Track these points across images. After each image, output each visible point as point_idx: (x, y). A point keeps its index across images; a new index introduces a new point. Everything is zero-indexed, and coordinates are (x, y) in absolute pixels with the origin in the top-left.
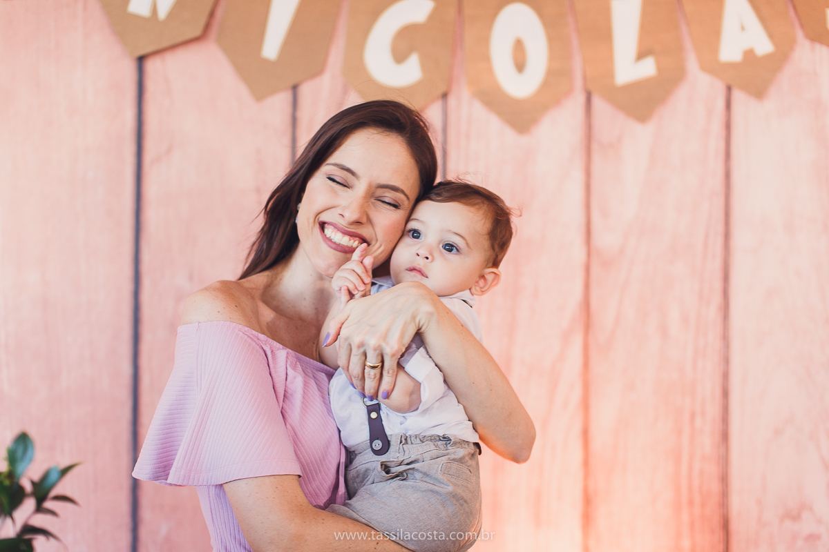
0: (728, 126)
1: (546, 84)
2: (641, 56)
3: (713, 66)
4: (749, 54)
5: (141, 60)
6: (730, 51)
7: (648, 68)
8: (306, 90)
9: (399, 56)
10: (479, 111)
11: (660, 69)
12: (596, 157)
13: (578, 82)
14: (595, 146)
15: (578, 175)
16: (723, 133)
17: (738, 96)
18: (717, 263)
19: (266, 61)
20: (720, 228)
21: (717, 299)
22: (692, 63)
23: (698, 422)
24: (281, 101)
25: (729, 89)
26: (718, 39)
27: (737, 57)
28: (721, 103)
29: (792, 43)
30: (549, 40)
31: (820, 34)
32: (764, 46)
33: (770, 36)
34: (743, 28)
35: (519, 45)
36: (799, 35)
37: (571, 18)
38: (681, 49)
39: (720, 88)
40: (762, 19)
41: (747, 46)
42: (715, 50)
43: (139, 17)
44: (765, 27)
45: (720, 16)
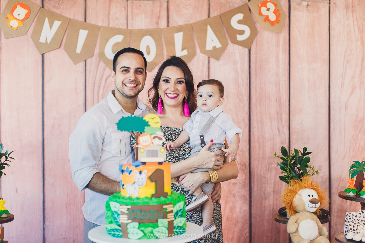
0: (209, 68)
1: (156, 58)
2: (183, 50)
3: (204, 51)
4: (214, 48)
5: (43, 55)
6: (209, 47)
7: (185, 53)
8: (88, 61)
9: (114, 52)
11: (188, 53)
16: (207, 70)
17: (211, 59)
19: (77, 54)
22: (198, 51)
24: (82, 64)
25: (209, 57)
26: (205, 44)
27: (211, 48)
28: (207, 62)
29: (227, 44)
30: (157, 45)
31: (235, 42)
32: (219, 45)
33: (221, 43)
34: (212, 41)
35: (148, 47)
36: (229, 42)
37: (163, 39)
38: (195, 47)
39: (206, 57)
40: (218, 38)
41: (214, 45)
42: (205, 47)
43: (42, 43)
44: (219, 40)
45: (206, 37)
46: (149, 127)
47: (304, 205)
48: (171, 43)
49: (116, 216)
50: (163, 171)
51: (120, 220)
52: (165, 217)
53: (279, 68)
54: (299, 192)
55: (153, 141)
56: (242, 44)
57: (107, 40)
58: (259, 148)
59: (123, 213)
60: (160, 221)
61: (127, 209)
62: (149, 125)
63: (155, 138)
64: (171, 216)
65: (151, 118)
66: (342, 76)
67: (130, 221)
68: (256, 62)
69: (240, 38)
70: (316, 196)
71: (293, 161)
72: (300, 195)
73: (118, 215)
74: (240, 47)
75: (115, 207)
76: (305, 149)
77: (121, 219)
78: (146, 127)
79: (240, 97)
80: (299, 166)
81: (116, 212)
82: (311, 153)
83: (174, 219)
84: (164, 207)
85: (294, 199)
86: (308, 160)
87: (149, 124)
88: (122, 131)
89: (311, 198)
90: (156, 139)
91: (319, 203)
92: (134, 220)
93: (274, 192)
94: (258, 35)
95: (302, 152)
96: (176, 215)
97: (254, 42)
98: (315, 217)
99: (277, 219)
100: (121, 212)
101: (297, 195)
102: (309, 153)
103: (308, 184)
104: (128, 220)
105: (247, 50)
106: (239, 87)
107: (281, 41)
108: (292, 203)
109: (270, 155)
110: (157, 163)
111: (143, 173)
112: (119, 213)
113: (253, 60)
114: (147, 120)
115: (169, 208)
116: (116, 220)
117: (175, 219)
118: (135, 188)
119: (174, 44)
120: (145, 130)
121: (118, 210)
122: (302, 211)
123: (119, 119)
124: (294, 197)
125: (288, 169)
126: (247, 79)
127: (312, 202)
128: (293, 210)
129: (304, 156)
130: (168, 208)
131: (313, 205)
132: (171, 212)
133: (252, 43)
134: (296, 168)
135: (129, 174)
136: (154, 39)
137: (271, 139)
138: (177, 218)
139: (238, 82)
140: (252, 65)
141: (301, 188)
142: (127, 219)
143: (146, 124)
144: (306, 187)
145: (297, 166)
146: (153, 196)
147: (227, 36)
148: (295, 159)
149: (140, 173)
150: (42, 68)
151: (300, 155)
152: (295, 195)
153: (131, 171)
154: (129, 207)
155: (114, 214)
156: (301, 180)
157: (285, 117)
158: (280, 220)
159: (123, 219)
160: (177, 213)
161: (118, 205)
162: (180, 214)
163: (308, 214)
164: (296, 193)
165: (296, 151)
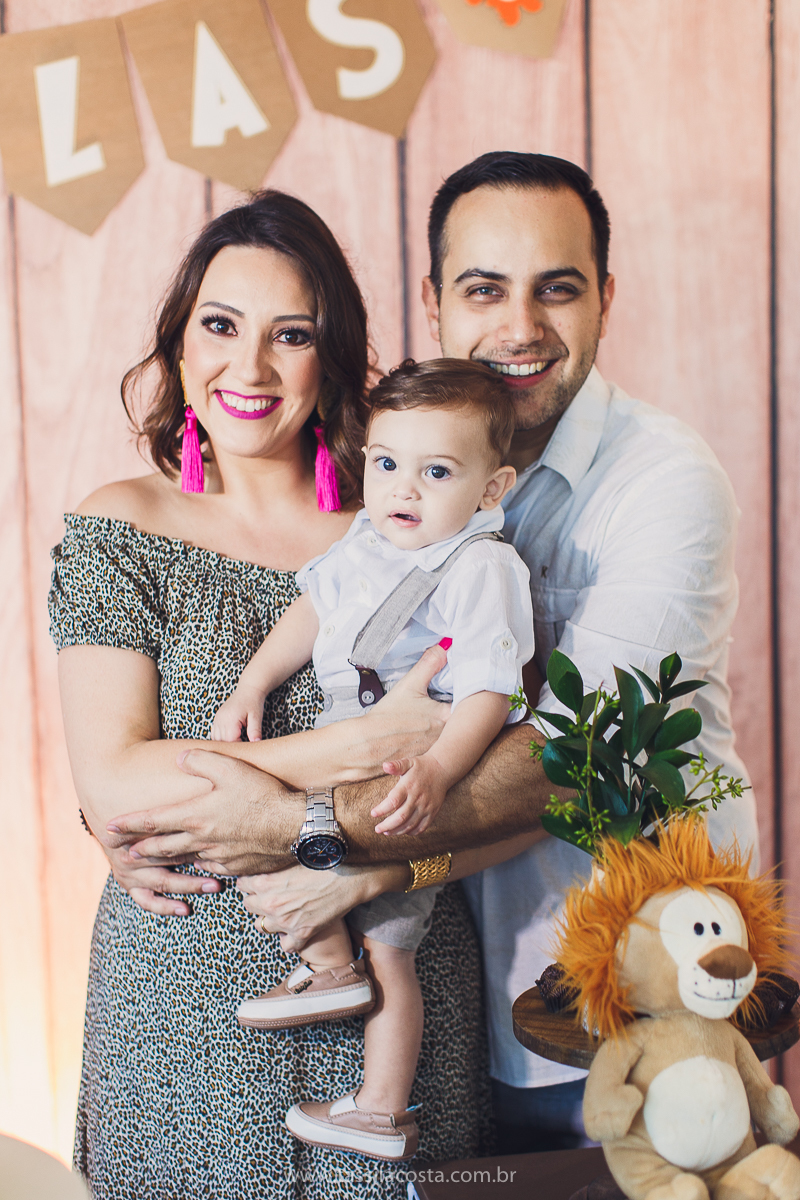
2: (81, 144)
3: (181, 151)
4: (233, 134)
6: (207, 132)
7: (92, 160)
11: (108, 160)
12: (25, 282)
14: (24, 269)
17: (222, 191)
22: (155, 150)
25: (209, 184)
26: (191, 116)
27: (217, 139)
28: (199, 202)
29: (294, 118)
31: (330, 103)
32: (253, 123)
33: (264, 109)
34: (222, 100)
36: (305, 104)
38: (137, 129)
39: (196, 181)
40: (249, 85)
41: (230, 124)
42: (186, 131)
44: (255, 97)
45: (192, 85)
47: (673, 982)
48: (22, 115)
54: (646, 913)
56: (363, 114)
69: (354, 85)
70: (735, 929)
71: (613, 729)
72: (653, 928)
74: (358, 131)
76: (672, 665)
80: (642, 759)
85: (620, 946)
86: (689, 726)
89: (708, 943)
91: (754, 969)
94: (442, 72)
97: (424, 105)
101: (634, 928)
102: (694, 685)
103: (694, 863)
105: (387, 145)
107: (550, 101)
108: (605, 971)
113: (416, 189)
119: (33, 119)
122: (660, 1009)
124: (615, 941)
125: (584, 779)
127: (717, 967)
128: (614, 1008)
131: (723, 986)
133: (411, 108)
134: (626, 766)
140: (412, 215)
141: (657, 884)
144: (681, 882)
145: (632, 756)
147: (293, 74)
148: (621, 716)
151: (648, 698)
152: (623, 926)
156: (654, 839)
164: (630, 914)
165: (624, 680)
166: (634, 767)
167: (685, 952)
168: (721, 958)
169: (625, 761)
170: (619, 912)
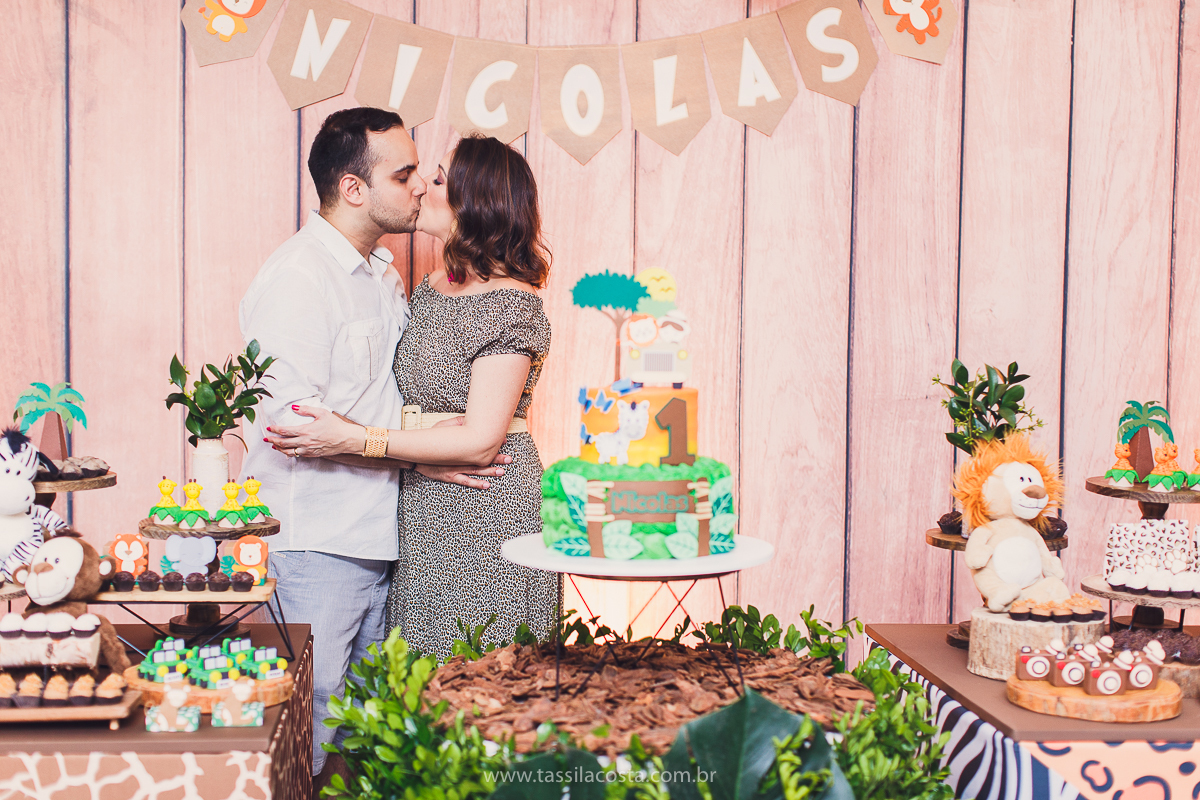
0: (745, 156)
1: (602, 125)
2: (675, 104)
3: (732, 110)
4: (761, 100)
5: (299, 111)
6: (747, 98)
7: (682, 112)
8: (421, 131)
9: (491, 107)
10: (552, 145)
11: (689, 113)
12: (640, 179)
13: (627, 124)
14: (640, 172)
15: (628, 194)
16: (741, 161)
17: (751, 131)
18: (736, 260)
20: (738, 234)
21: (735, 287)
22: (716, 108)
23: (719, 380)
25: (746, 127)
26: (737, 89)
27: (752, 103)
28: (739, 138)
29: (795, 93)
30: (605, 92)
31: (817, 86)
32: (772, 94)
33: (778, 86)
34: (756, 81)
35: (582, 95)
36: (801, 85)
37: (622, 75)
38: (707, 97)
39: (738, 127)
40: (771, 73)
41: (759, 94)
42: (735, 98)
43: (299, 79)
44: (774, 80)
45: (739, 73)
46: (648, 298)
48: (644, 87)
49: (575, 506)
50: (685, 402)
51: (585, 515)
52: (692, 510)
53: (934, 158)
54: (997, 471)
55: (662, 331)
56: (834, 91)
57: (474, 74)
58: (875, 375)
59: (592, 499)
60: (680, 517)
61: (604, 490)
62: (649, 295)
63: (665, 324)
64: (704, 509)
65: (653, 278)
66: (1104, 183)
67: (611, 517)
68: (872, 140)
69: (830, 75)
70: (1038, 481)
71: (981, 398)
72: (1000, 478)
73: (582, 503)
74: (831, 101)
75: (574, 486)
76: (1013, 367)
77: (587, 512)
78: (641, 300)
79: (827, 237)
80: (995, 408)
81: (576, 499)
82: (1028, 377)
83: (710, 516)
84: (690, 486)
85: (985, 486)
86: (1019, 394)
87: (648, 291)
88: (582, 306)
89: (1026, 485)
90: (669, 328)
91: (1047, 497)
92: (619, 516)
93: (911, 491)
94: (880, 69)
95: (1006, 376)
96: (715, 507)
97: (869, 86)
98: (1034, 533)
99: (939, 540)
100: (590, 497)
101: (990, 478)
102: (1024, 377)
103: (1021, 452)
104: (606, 514)
105: (849, 110)
106: (823, 207)
107: (942, 86)
108: (979, 496)
109: (904, 394)
110: (671, 385)
111: (638, 406)
112: (584, 499)
113: (862, 135)
114: (643, 285)
115: (701, 490)
116: (575, 517)
117: (714, 515)
118: (619, 443)
119: (651, 89)
120: (638, 306)
121: (582, 493)
122: (1002, 516)
123: (579, 280)
124: (983, 483)
125: (967, 415)
126: (848, 189)
127: (1029, 494)
128: (983, 513)
129: (1010, 383)
130: (697, 490)
131: (1033, 501)
132: (705, 499)
133: (862, 89)
134: (988, 412)
135: (606, 409)
136: (598, 73)
137: (906, 351)
138: (717, 513)
139: (823, 195)
140: (860, 148)
141: (1001, 461)
142: (603, 512)
143: (642, 292)
144: (1014, 459)
145: (991, 408)
146: (663, 461)
147: (796, 67)
148: (986, 390)
149: (633, 406)
150: (296, 147)
151: (1001, 382)
152: (986, 478)
153: (609, 404)
154: (610, 485)
155: (569, 502)
156: (1003, 442)
157: (947, 291)
158: (945, 542)
159: (593, 513)
160: (718, 503)
161: (581, 481)
162: (724, 504)
163: (1019, 523)
164: (990, 471)
165: (989, 370)
166: (993, 413)
167: (1016, 489)
168: (1031, 490)
169: (989, 410)
170: (984, 471)
